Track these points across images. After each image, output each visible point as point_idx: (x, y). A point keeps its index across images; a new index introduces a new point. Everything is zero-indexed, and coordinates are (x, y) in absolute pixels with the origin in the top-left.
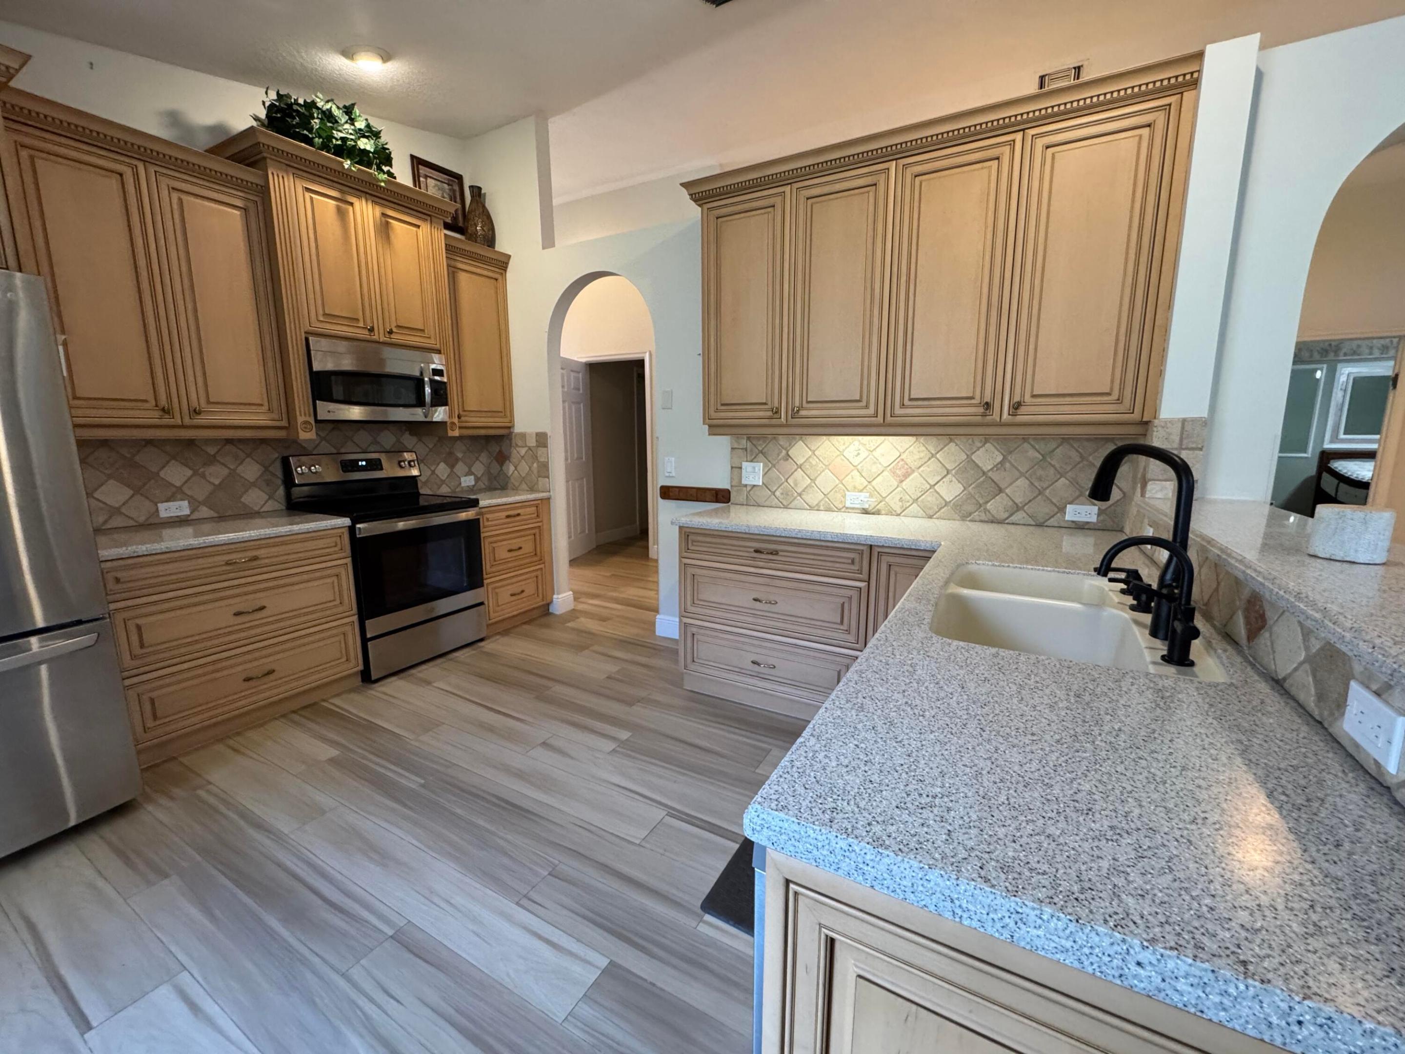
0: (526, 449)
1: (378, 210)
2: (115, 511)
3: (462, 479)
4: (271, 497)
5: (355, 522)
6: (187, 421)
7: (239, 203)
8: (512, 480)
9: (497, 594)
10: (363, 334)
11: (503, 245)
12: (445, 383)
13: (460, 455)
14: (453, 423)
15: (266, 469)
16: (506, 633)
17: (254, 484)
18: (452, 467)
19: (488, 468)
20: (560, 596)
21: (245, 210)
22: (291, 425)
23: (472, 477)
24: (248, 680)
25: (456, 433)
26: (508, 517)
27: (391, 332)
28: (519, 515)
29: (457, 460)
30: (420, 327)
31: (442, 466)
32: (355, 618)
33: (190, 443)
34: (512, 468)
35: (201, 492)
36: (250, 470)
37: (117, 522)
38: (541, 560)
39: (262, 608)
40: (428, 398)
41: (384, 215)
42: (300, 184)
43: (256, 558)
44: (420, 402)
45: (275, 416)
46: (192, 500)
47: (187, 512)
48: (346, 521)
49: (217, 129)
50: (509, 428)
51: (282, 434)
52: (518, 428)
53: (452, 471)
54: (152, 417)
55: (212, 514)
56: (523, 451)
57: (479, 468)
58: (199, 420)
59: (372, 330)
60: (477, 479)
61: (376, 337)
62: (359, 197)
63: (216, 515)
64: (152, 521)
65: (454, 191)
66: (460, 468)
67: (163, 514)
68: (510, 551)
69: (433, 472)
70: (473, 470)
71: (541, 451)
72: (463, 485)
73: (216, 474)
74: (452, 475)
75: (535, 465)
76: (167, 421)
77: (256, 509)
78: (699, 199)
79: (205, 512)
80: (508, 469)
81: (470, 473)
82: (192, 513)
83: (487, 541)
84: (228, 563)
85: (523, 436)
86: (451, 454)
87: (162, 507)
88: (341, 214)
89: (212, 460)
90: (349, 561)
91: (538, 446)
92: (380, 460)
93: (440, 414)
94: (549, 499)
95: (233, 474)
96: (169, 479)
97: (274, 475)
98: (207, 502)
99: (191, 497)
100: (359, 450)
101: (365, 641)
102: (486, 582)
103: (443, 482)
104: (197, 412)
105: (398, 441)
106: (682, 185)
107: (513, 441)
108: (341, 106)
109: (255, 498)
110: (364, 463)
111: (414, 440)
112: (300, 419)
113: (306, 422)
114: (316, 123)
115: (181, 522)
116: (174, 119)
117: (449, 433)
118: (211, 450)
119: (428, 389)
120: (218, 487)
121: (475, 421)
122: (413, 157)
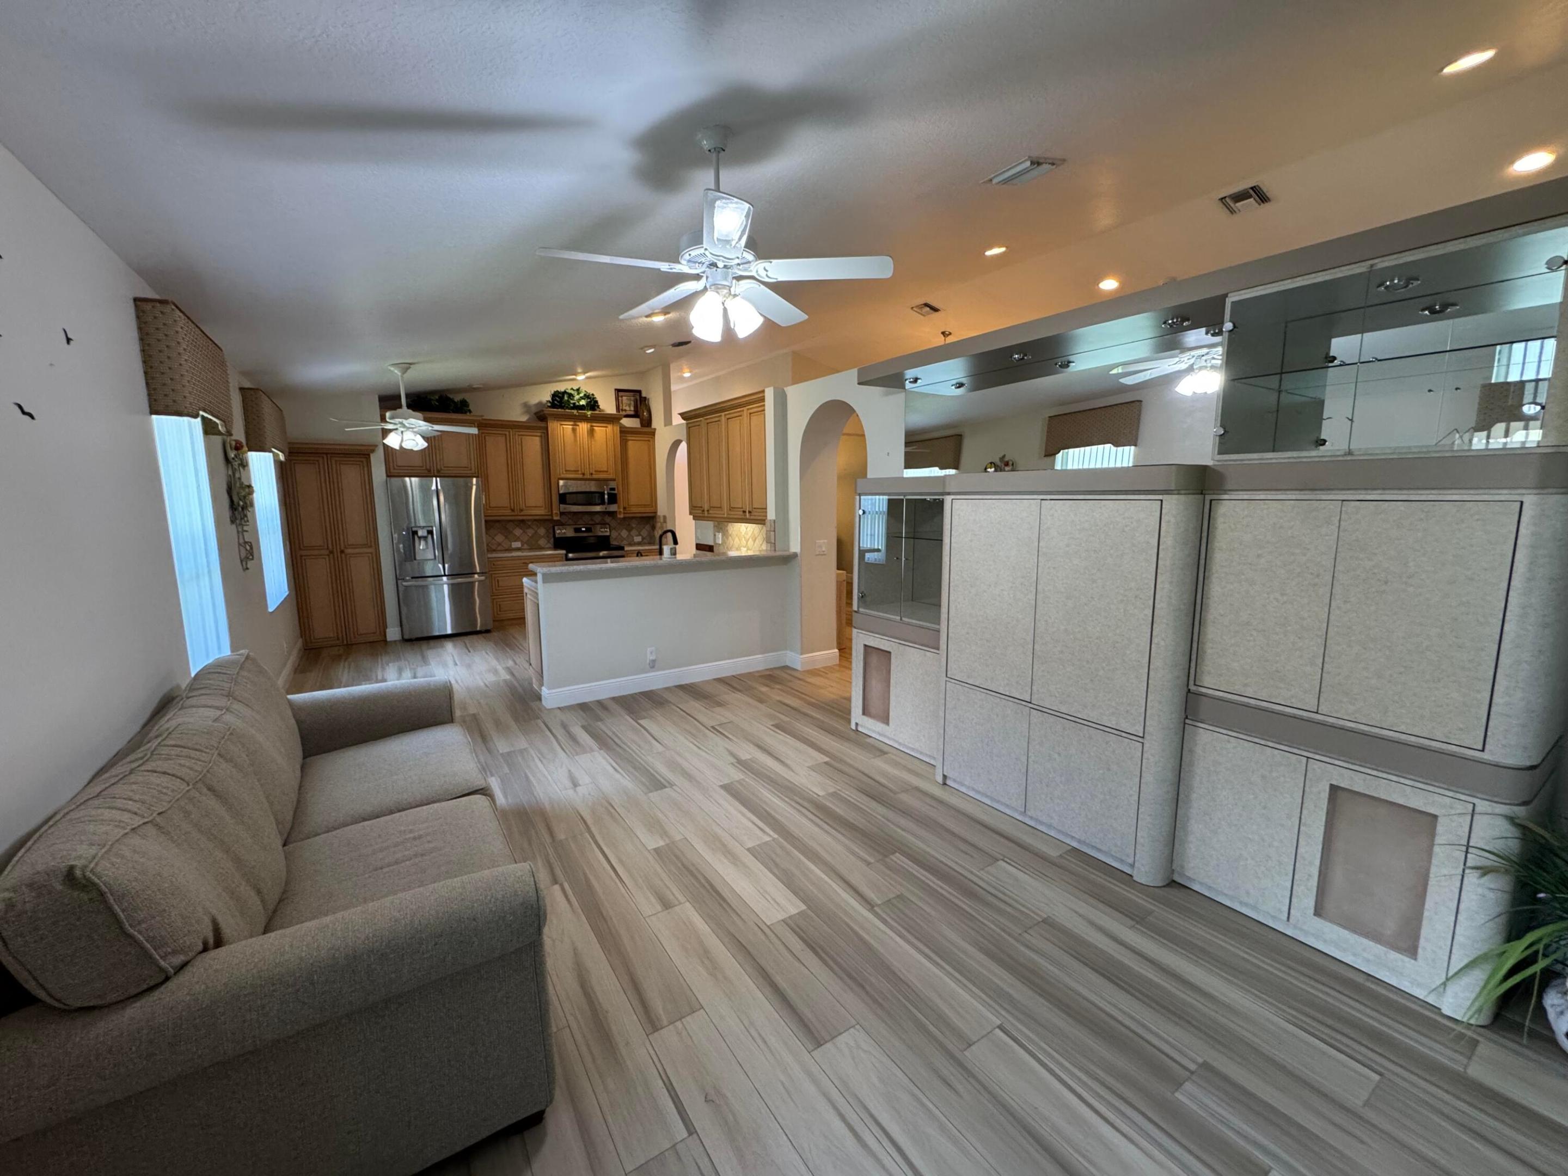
0: (660, 523)
1: (589, 425)
2: (499, 544)
3: (635, 538)
4: (549, 542)
6: (519, 514)
7: (539, 434)
8: (657, 539)
10: (581, 476)
12: (616, 493)
13: (634, 526)
14: (621, 512)
15: (546, 531)
17: (543, 537)
18: (629, 531)
19: (648, 532)
21: (541, 436)
22: (552, 515)
23: (641, 537)
25: (622, 516)
27: (592, 474)
29: (632, 528)
30: (605, 469)
31: (625, 531)
33: (523, 521)
34: (656, 533)
35: (525, 538)
36: (542, 531)
37: (499, 548)
40: (606, 500)
41: (592, 426)
42: (558, 424)
44: (603, 503)
45: (547, 511)
46: (522, 541)
47: (520, 545)
48: (564, 552)
49: (540, 404)
50: (653, 513)
51: (550, 517)
52: (658, 511)
53: (629, 534)
54: (508, 512)
57: (645, 533)
58: (522, 513)
59: (584, 474)
60: (643, 539)
61: (585, 477)
62: (581, 422)
63: (530, 546)
64: (510, 548)
65: (637, 400)
66: (634, 532)
67: (513, 546)
69: (619, 534)
70: (642, 533)
71: (664, 525)
72: (635, 541)
73: (530, 532)
74: (630, 536)
76: (513, 514)
77: (543, 546)
78: (684, 419)
79: (526, 546)
81: (639, 535)
82: (522, 546)
85: (660, 517)
86: (629, 525)
87: (513, 543)
88: (574, 430)
89: (529, 527)
91: (663, 522)
92: (593, 528)
93: (613, 508)
95: (536, 532)
96: (516, 534)
97: (549, 533)
98: (527, 542)
100: (585, 523)
103: (625, 539)
104: (522, 510)
105: (603, 518)
106: (680, 414)
107: (657, 519)
108: (575, 390)
109: (542, 542)
110: (586, 529)
111: (611, 518)
112: (554, 512)
113: (556, 514)
114: (566, 398)
115: (518, 549)
116: (526, 406)
117: (619, 516)
118: (530, 523)
119: (606, 497)
120: (531, 537)
121: (634, 510)
122: (616, 390)
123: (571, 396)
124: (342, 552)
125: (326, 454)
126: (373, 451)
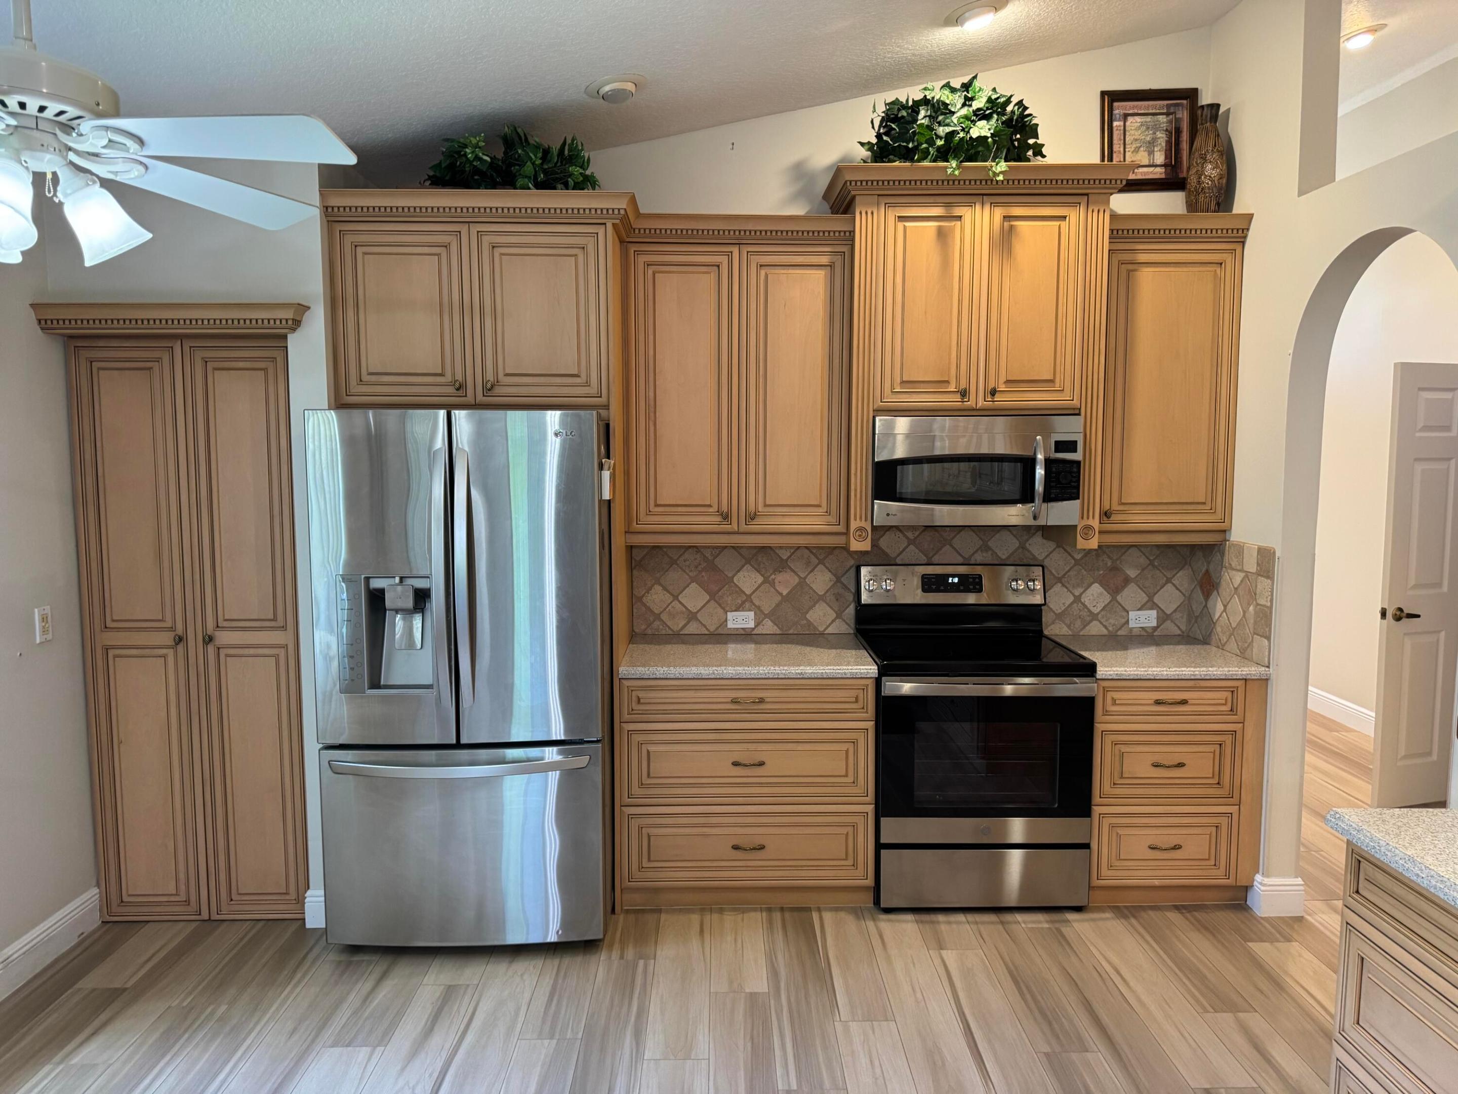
0: (1242, 575)
1: (999, 213)
2: (692, 616)
3: (1132, 615)
4: (839, 616)
5: (884, 672)
6: (744, 528)
7: (824, 260)
8: (1219, 629)
9: (1119, 836)
10: (953, 400)
12: (1078, 463)
13: (1132, 573)
14: (1089, 528)
15: (838, 580)
16: (1125, 912)
17: (822, 598)
18: (1114, 591)
19: (1184, 598)
20: (1266, 881)
21: (831, 266)
22: (846, 531)
23: (1153, 613)
24: (736, 848)
25: (1098, 542)
26: (1158, 702)
27: (993, 392)
28: (1184, 702)
29: (1127, 581)
30: (1047, 375)
31: (1096, 588)
32: (870, 809)
34: (1220, 607)
35: (768, 603)
36: (821, 581)
37: (693, 628)
38: (1233, 796)
39: (761, 764)
40: (1039, 486)
41: (1007, 218)
42: (892, 214)
43: (762, 701)
44: (1027, 496)
45: (832, 519)
46: (758, 610)
47: (751, 625)
48: (877, 669)
50: (1222, 531)
51: (839, 541)
52: (1236, 535)
53: (1114, 599)
54: (710, 521)
55: (774, 629)
56: (1238, 578)
57: (1169, 598)
58: (758, 526)
59: (964, 393)
60: (1163, 617)
61: (971, 403)
62: (970, 205)
63: (778, 632)
64: (720, 631)
65: (1178, 119)
66: (1131, 595)
67: (730, 625)
68: (1156, 765)
69: (1078, 599)
70: (1156, 599)
71: (1263, 584)
72: (1132, 624)
73: (785, 582)
74: (1113, 606)
75: (1251, 608)
76: (727, 526)
77: (821, 629)
79: (768, 627)
80: (1215, 606)
81: (1150, 604)
82: (756, 627)
84: (735, 701)
85: (1241, 550)
86: (1115, 569)
87: (730, 615)
88: (942, 235)
89: (783, 566)
90: (871, 725)
91: (1258, 574)
92: (980, 577)
93: (1063, 513)
94: (1264, 681)
95: (802, 583)
96: (740, 585)
97: (846, 587)
98: (772, 615)
99: (759, 608)
100: (960, 560)
101: (879, 846)
102: (1096, 810)
103: (1094, 617)
104: (752, 517)
105: (1022, 547)
107: (1227, 558)
108: (958, 86)
109: (818, 616)
110: (956, 580)
111: (1051, 545)
112: (854, 525)
113: (861, 529)
114: (922, 120)
115: (745, 636)
116: (799, 171)
117: (1081, 544)
118: (784, 555)
119: (1040, 472)
120: (786, 599)
121: (1139, 520)
122: (1103, 94)
123: (940, 110)
124: (209, 639)
125: (181, 337)
126: (296, 324)
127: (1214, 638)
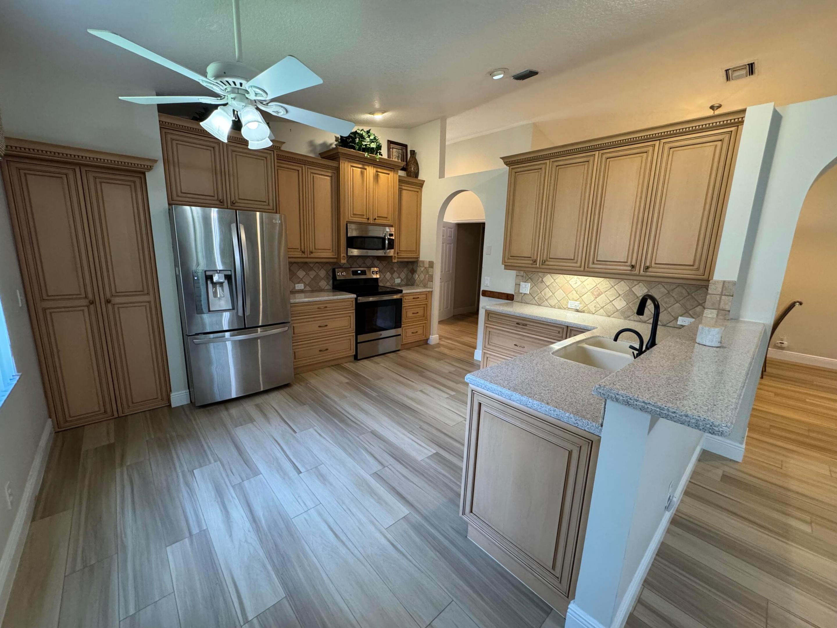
0: (424, 268)
1: (375, 170)
3: (396, 280)
4: (328, 284)
5: (358, 296)
6: (309, 256)
7: (330, 175)
8: (417, 282)
9: (406, 331)
10: (365, 221)
11: (421, 177)
12: (393, 239)
13: (395, 269)
14: (395, 256)
15: (327, 273)
16: (409, 349)
17: (323, 279)
18: (392, 274)
19: (407, 275)
20: (433, 336)
21: (331, 177)
22: (338, 257)
23: (400, 279)
24: (320, 351)
25: (396, 261)
26: (414, 298)
27: (375, 219)
28: (418, 298)
29: (394, 271)
30: (386, 216)
31: (388, 273)
32: (354, 334)
33: (306, 263)
34: (417, 276)
35: (307, 280)
36: (322, 273)
38: (426, 319)
39: (326, 326)
40: (387, 246)
41: (377, 171)
42: (350, 164)
43: (326, 307)
44: (383, 248)
45: (334, 254)
46: (304, 283)
47: (303, 288)
48: (354, 296)
50: (418, 258)
51: (335, 260)
52: (422, 258)
53: (392, 276)
54: (299, 254)
55: (310, 289)
56: (422, 269)
57: (403, 275)
58: (312, 256)
59: (368, 219)
60: (402, 280)
61: (369, 222)
62: (368, 166)
63: (311, 289)
64: (293, 291)
65: (403, 152)
66: (395, 275)
67: (297, 288)
68: (413, 313)
69: (385, 276)
70: (400, 276)
71: (430, 270)
72: (396, 282)
73: (312, 274)
74: (392, 278)
75: (427, 276)
76: (303, 256)
77: (323, 288)
78: (507, 164)
79: (308, 288)
80: (415, 277)
81: (399, 277)
82: (304, 288)
83: (404, 308)
84: (318, 308)
85: (423, 262)
86: (392, 268)
87: (296, 285)
88: (362, 173)
89: (311, 269)
90: (354, 311)
91: (429, 267)
92: (365, 271)
93: (391, 253)
94: (432, 292)
95: (317, 275)
96: (299, 275)
97: (330, 276)
98: (309, 285)
99: (304, 282)
100: (358, 266)
101: (357, 343)
102: (402, 326)
103: (388, 281)
104: (312, 253)
105: (373, 263)
106: (501, 158)
107: (419, 264)
108: (366, 131)
109: (323, 284)
110: (360, 272)
111: (378, 262)
112: (342, 255)
113: (344, 256)
114: (357, 140)
115: (301, 291)
116: (311, 144)
117: (394, 261)
118: (312, 265)
119: (387, 242)
120: (313, 279)
121: (404, 255)
122: (388, 141)
123: (362, 137)
124: (108, 301)
125: (80, 165)
126: (150, 168)
127: (415, 284)
